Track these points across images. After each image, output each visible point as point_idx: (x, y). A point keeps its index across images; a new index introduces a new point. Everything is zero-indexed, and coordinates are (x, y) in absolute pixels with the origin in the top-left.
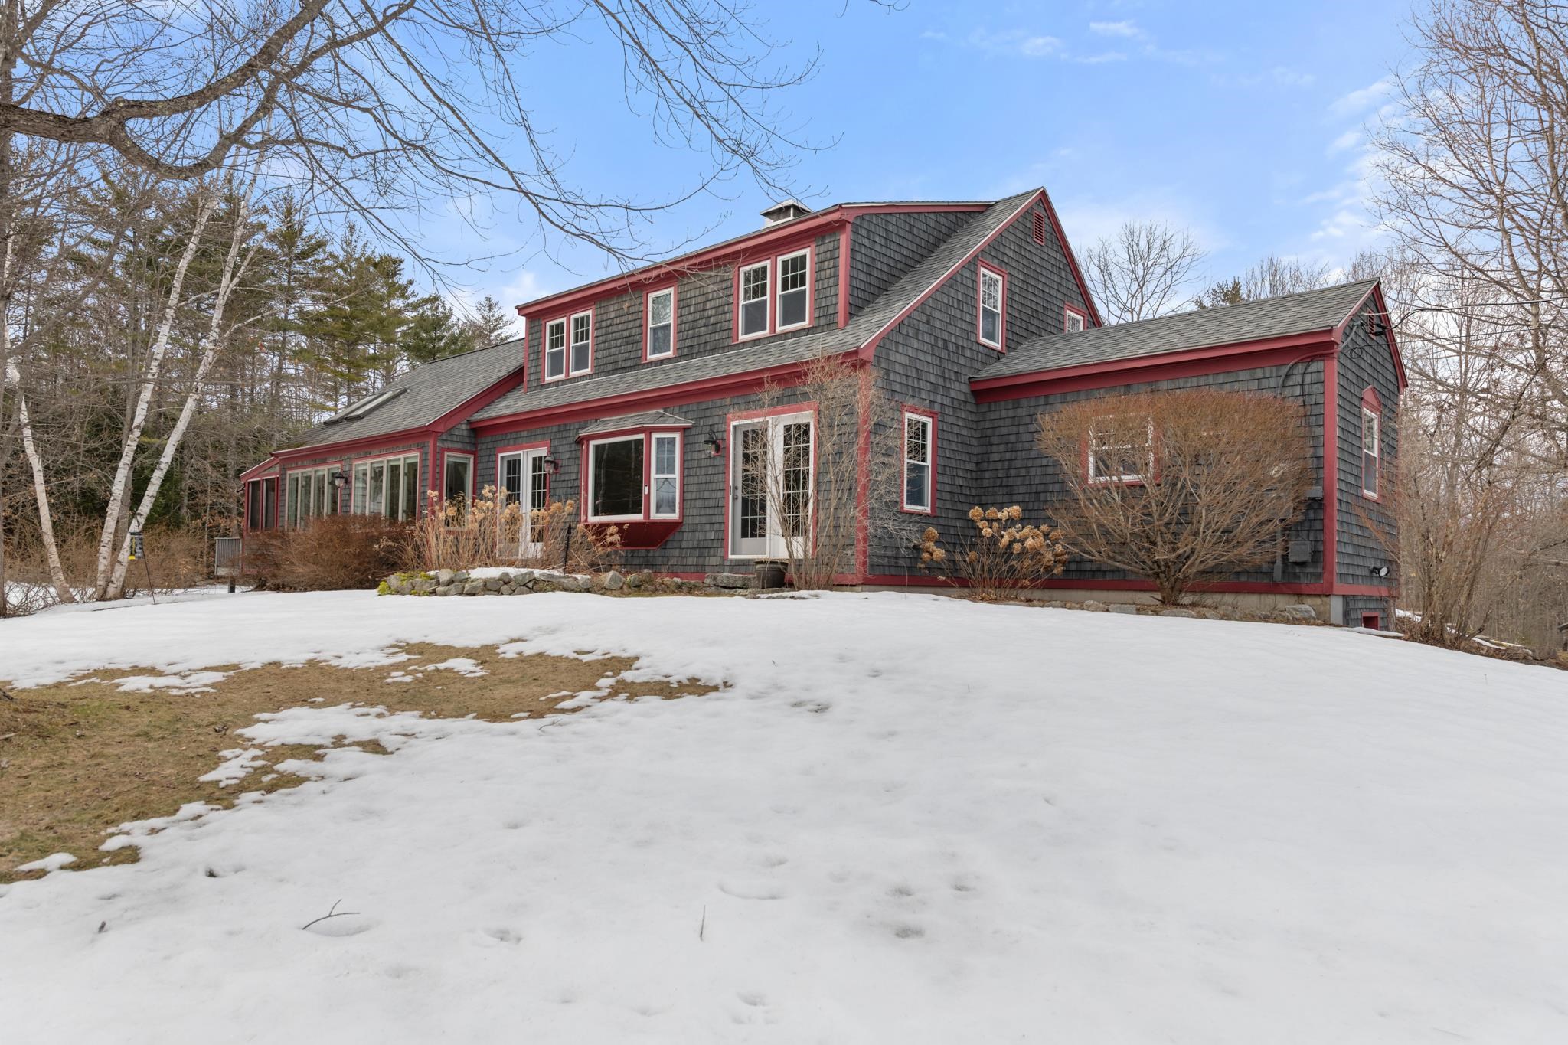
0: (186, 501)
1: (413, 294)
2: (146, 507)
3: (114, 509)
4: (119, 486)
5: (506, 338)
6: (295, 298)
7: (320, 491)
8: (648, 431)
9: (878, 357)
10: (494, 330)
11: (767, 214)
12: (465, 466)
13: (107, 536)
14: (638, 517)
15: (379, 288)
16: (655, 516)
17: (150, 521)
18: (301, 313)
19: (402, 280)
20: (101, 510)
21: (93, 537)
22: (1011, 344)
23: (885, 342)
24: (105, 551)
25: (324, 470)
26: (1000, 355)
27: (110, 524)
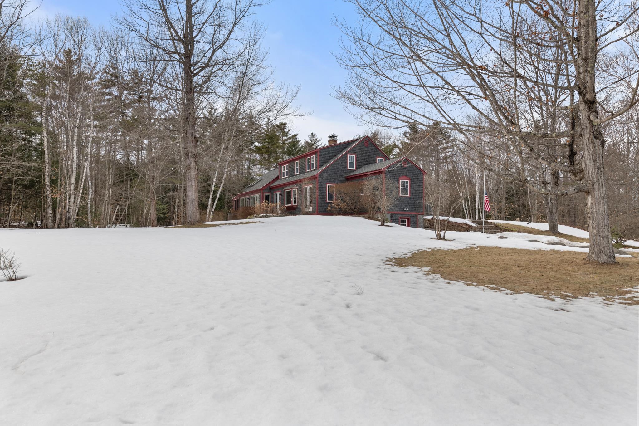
0: (226, 205)
1: (290, 134)
2: (214, 207)
3: (209, 207)
4: (210, 203)
5: (318, 146)
6: (254, 143)
7: (243, 201)
8: (292, 189)
9: (320, 176)
10: (314, 144)
11: (329, 137)
12: (269, 196)
13: (208, 213)
14: (291, 205)
15: (279, 133)
16: (294, 204)
17: (215, 209)
18: (255, 146)
19: (286, 130)
20: (206, 208)
21: (205, 214)
22: (357, 168)
23: (321, 173)
24: (207, 216)
25: (246, 197)
26: (355, 170)
27: (208, 210)
